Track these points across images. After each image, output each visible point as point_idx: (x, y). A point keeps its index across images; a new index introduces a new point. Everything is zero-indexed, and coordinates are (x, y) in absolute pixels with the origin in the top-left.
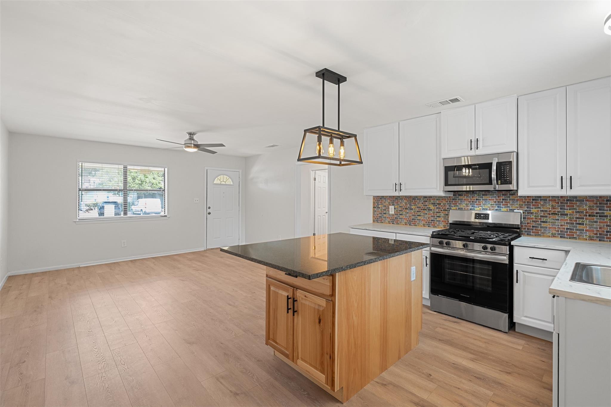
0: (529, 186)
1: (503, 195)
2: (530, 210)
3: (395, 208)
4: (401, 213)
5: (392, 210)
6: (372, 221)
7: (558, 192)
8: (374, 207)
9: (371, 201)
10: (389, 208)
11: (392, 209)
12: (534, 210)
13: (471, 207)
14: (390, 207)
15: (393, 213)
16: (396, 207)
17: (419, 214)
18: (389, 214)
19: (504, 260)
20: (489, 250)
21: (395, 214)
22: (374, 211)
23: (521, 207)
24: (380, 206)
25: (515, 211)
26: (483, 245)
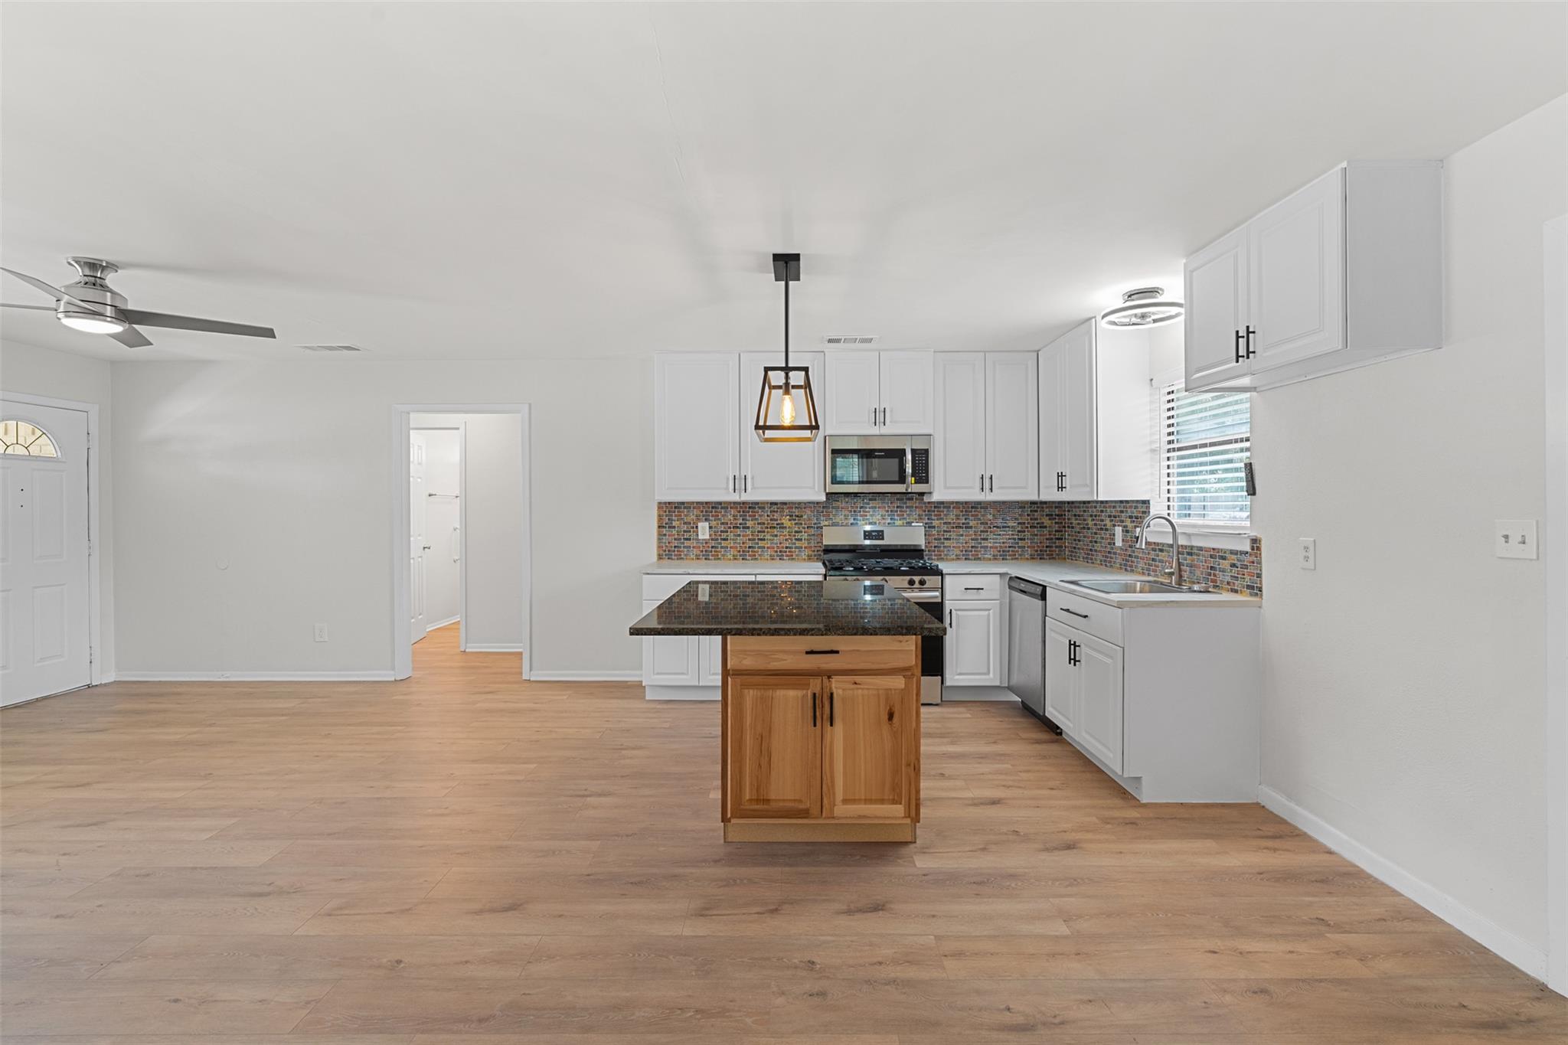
0: (946, 487)
1: (897, 499)
2: (932, 523)
3: (710, 527)
4: (724, 536)
5: (704, 531)
6: (655, 558)
7: (975, 495)
8: (659, 527)
9: (654, 513)
10: (697, 527)
11: (703, 528)
12: (936, 523)
13: (852, 521)
14: (700, 525)
15: (707, 537)
16: (714, 523)
17: (761, 536)
18: (698, 539)
19: (936, 597)
20: (917, 585)
21: (712, 540)
22: (661, 536)
23: (920, 518)
24: (674, 524)
25: (913, 524)
26: (908, 578)
